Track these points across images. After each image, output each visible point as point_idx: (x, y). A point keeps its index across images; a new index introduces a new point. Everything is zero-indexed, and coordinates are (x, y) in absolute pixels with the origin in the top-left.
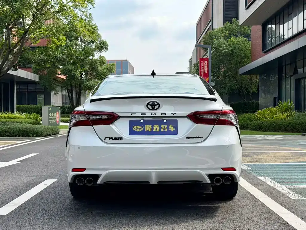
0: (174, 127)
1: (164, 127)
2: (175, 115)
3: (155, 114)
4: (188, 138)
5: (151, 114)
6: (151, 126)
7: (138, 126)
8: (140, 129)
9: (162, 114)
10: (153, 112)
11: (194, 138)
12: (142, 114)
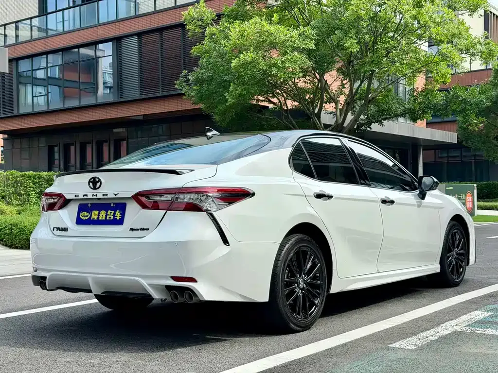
0: (120, 214)
1: (111, 213)
2: (117, 196)
3: (96, 195)
4: (132, 229)
5: (93, 195)
6: (98, 212)
7: (85, 213)
8: (87, 216)
9: (103, 195)
10: (95, 192)
11: (138, 230)
12: (84, 196)
